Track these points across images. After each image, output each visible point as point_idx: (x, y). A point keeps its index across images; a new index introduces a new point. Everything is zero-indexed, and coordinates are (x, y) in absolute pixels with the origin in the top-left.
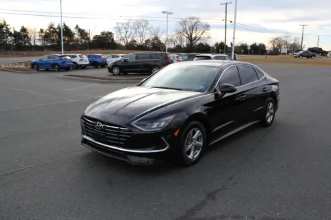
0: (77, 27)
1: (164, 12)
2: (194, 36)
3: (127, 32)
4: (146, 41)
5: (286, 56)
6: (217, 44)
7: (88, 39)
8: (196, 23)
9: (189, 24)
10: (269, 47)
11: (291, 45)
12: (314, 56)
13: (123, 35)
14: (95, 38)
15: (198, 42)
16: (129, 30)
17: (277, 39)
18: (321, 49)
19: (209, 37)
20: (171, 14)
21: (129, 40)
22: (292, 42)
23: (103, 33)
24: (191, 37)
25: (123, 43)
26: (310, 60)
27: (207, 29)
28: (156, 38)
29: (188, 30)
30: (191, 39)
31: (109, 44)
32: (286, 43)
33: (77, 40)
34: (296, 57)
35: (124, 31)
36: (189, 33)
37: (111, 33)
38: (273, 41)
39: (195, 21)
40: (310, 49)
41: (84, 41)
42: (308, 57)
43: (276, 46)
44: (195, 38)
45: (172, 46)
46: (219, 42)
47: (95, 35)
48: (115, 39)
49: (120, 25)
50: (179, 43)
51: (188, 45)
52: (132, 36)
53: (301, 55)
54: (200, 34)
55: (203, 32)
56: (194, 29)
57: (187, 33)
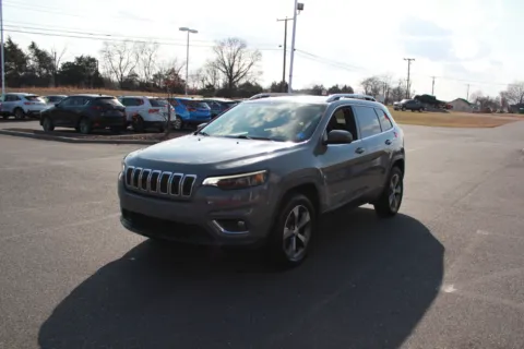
0: (33, 46)
1: (182, 29)
2: (235, 70)
3: (121, 58)
4: (155, 76)
6: (274, 86)
7: (53, 67)
8: (239, 49)
9: (228, 51)
11: (394, 91)
12: (424, 108)
13: (116, 64)
14: (64, 66)
15: (242, 82)
16: (125, 56)
17: (370, 80)
18: (434, 98)
19: (261, 73)
20: (195, 32)
21: (126, 74)
22: (394, 86)
23: (80, 60)
24: (231, 71)
25: (115, 78)
26: (416, 114)
27: (257, 60)
28: (172, 71)
29: (226, 61)
30: (229, 71)
31: (90, 77)
32: (385, 87)
33: (33, 70)
34: (396, 109)
35: (116, 57)
37: (93, 60)
38: (366, 83)
39: (239, 44)
40: (417, 97)
41: (44, 71)
42: (413, 110)
43: (369, 91)
44: (238, 73)
45: (199, 86)
47: (65, 62)
48: (101, 71)
49: (111, 48)
50: (210, 81)
52: (130, 66)
53: (403, 105)
54: (245, 67)
55: (252, 64)
56: (237, 58)
57: (224, 65)
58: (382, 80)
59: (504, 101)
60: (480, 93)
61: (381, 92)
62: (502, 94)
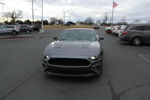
1: (0, 3)
5: (58, 25)
6: (26, 21)
8: (15, 10)
10: (49, 21)
11: (58, 21)
12: (70, 25)
15: (17, 20)
17: (52, 18)
18: (72, 22)
19: (22, 17)
22: (59, 19)
24: (13, 17)
27: (21, 13)
32: (56, 20)
36: (11, 15)
40: (68, 22)
43: (52, 21)
44: (15, 18)
45: (2, 21)
51: (11, 21)
53: (65, 25)
54: (17, 15)
55: (19, 14)
56: (14, 13)
58: (55, 18)
59: (86, 22)
60: (79, 20)
61: (55, 21)
62: (85, 20)
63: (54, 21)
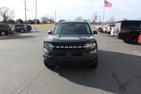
5: (49, 24)
6: (17, 20)
8: (7, 10)
10: (41, 21)
11: (50, 20)
15: (9, 19)
17: (44, 17)
22: (50, 18)
24: (5, 16)
30: (4, 16)
32: (47, 19)
36: (3, 14)
38: (43, 18)
39: (6, 8)
43: (44, 20)
44: (7, 17)
46: (19, 19)
51: (4, 20)
54: (9, 15)
55: (11, 14)
56: (6, 12)
57: (2, 14)
58: (47, 17)
63: (45, 20)
